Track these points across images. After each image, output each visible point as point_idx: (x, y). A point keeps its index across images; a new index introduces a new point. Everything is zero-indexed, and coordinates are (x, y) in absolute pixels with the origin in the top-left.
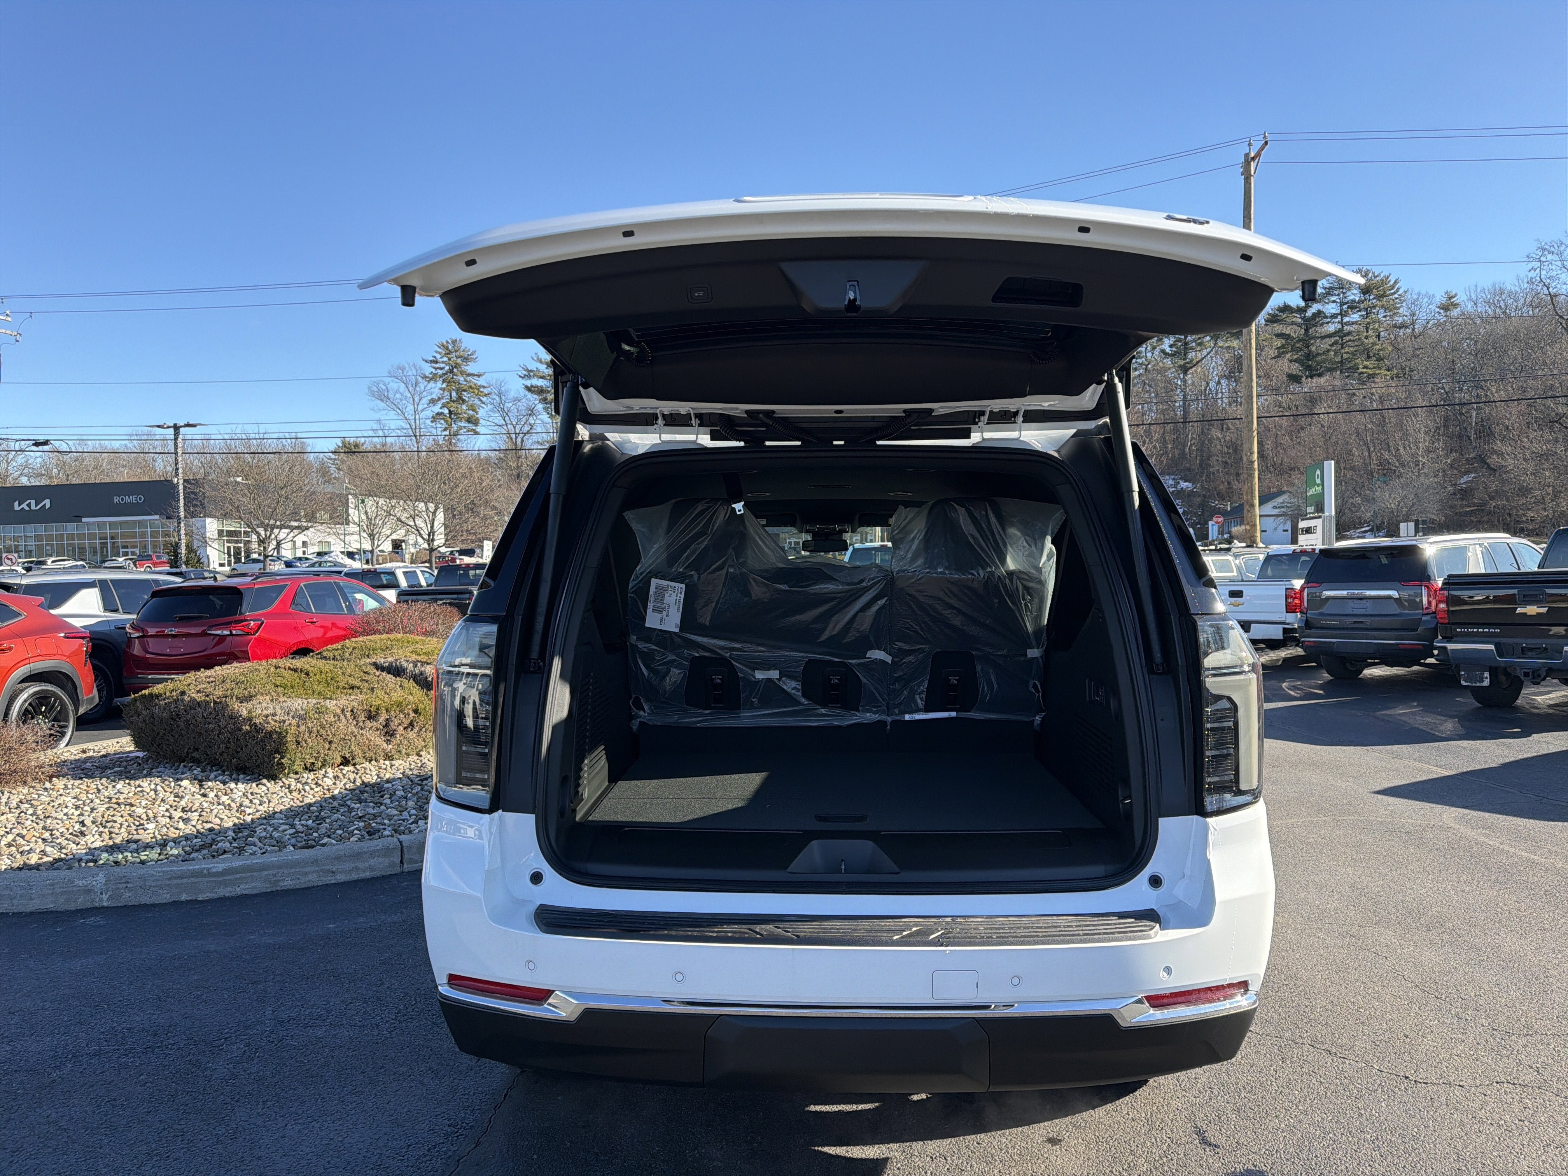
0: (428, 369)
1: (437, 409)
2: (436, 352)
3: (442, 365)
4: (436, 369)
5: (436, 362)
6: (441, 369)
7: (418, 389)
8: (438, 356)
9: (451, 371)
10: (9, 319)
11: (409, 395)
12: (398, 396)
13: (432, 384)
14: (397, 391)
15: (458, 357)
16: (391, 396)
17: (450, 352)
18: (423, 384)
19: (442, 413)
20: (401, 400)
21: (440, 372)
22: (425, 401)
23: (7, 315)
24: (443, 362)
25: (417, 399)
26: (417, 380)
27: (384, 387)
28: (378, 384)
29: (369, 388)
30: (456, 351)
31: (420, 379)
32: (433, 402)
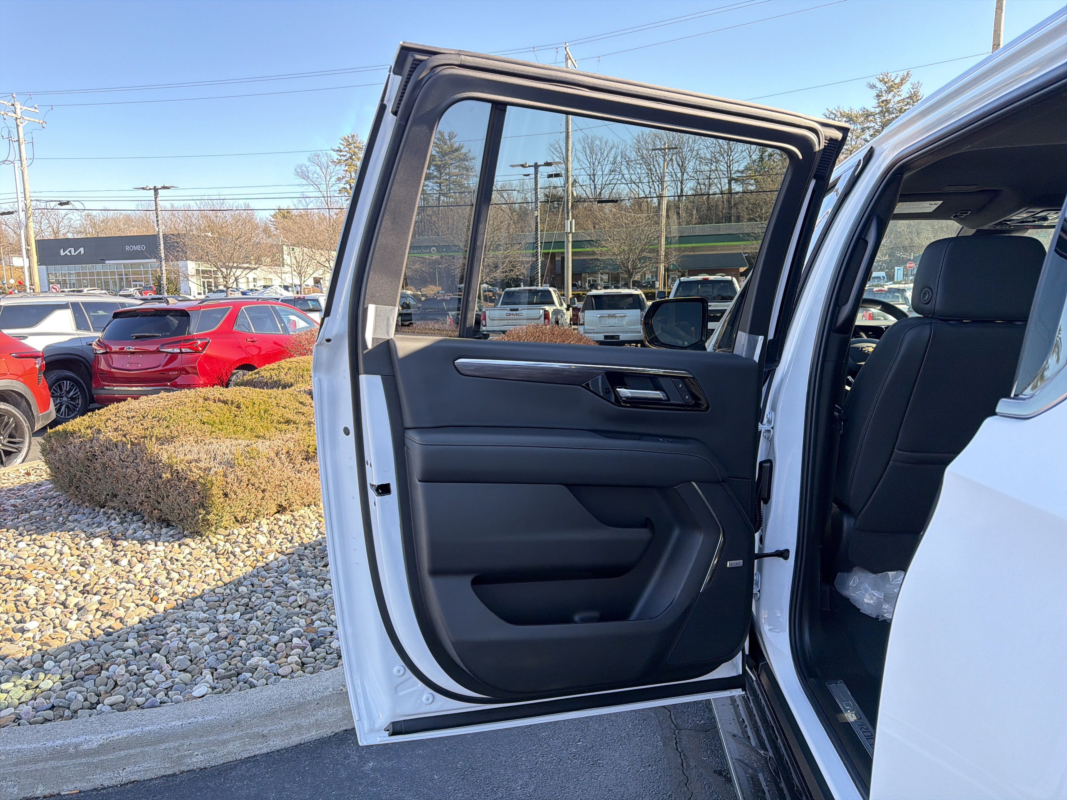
0: (335, 156)
1: (342, 185)
2: (341, 144)
3: (345, 153)
4: (341, 156)
5: (341, 151)
6: (344, 156)
7: (328, 170)
8: (342, 147)
9: (351, 158)
10: (37, 111)
11: (323, 175)
12: (315, 175)
13: (338, 167)
14: (315, 172)
15: (355, 148)
16: (310, 176)
17: (350, 144)
18: (332, 167)
19: (345, 188)
20: (317, 178)
21: (344, 158)
22: (334, 179)
23: (35, 108)
24: (346, 151)
25: (328, 178)
26: (328, 164)
27: (305, 170)
28: (302, 167)
29: (295, 170)
30: (354, 143)
31: (330, 163)
32: (339, 179)
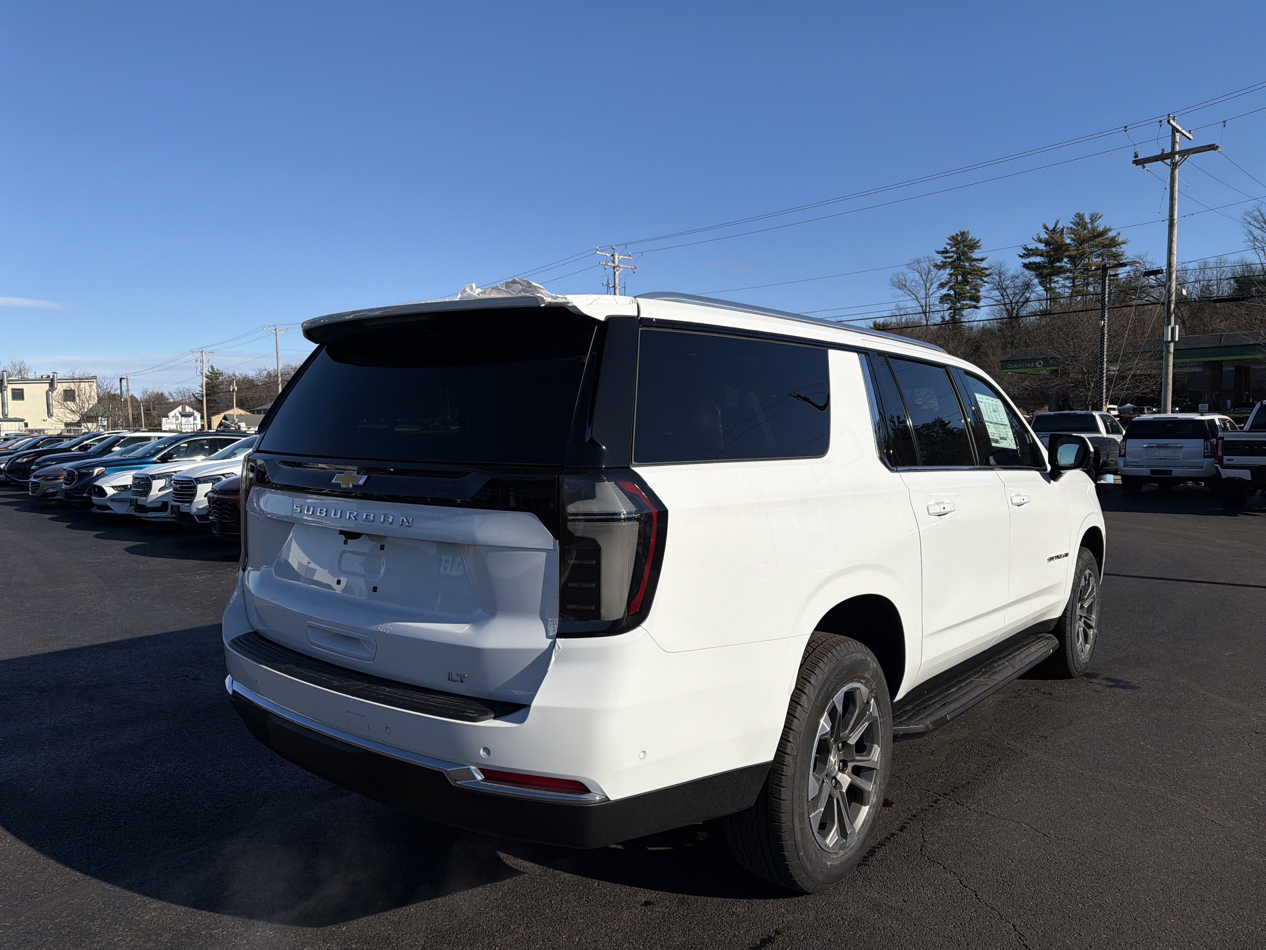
0: (939, 259)
1: (944, 291)
2: (947, 244)
3: (951, 254)
4: (945, 258)
5: (947, 252)
6: (950, 257)
7: (929, 276)
8: (948, 247)
9: (958, 258)
11: (922, 282)
12: (913, 284)
13: (942, 271)
14: (913, 280)
15: (964, 246)
16: (907, 284)
17: (959, 243)
18: (934, 271)
19: (948, 295)
20: (916, 287)
21: (949, 260)
22: (935, 285)
24: (953, 252)
25: (928, 285)
26: (929, 269)
27: (903, 278)
28: (898, 276)
29: (891, 279)
30: (964, 241)
31: (932, 267)
32: (942, 285)
